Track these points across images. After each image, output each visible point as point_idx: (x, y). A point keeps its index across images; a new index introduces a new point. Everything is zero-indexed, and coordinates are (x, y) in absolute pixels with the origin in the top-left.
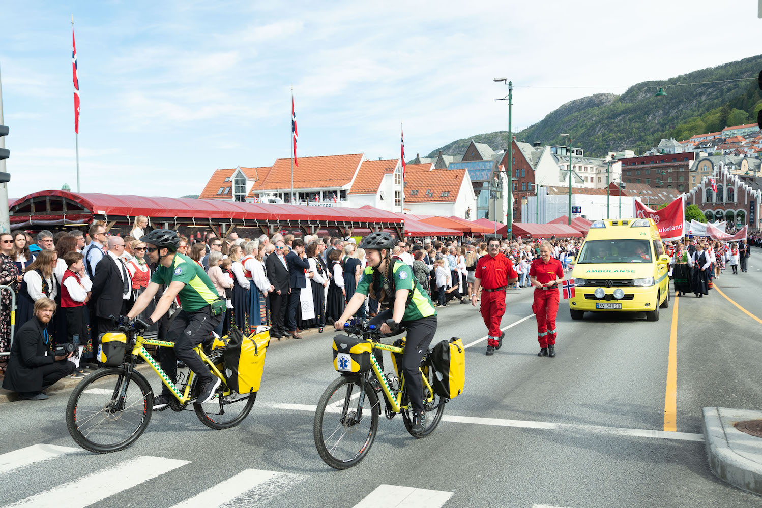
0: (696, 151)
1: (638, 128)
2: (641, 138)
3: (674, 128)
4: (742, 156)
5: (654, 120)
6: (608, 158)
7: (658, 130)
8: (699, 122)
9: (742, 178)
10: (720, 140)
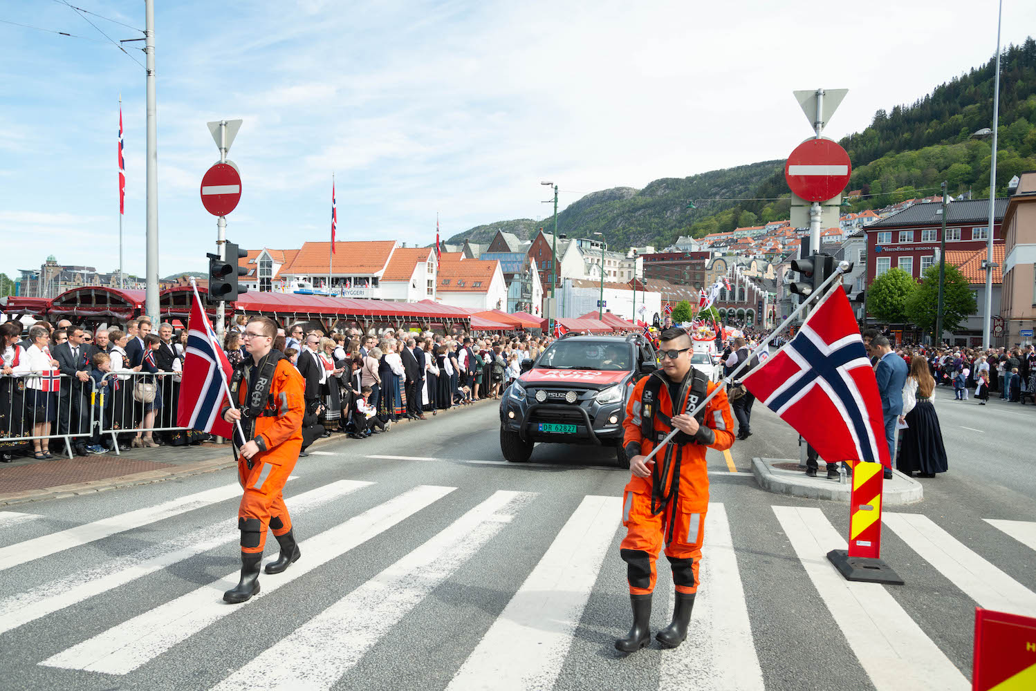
0: (710, 250)
1: (657, 224)
2: (659, 233)
3: (690, 225)
4: (751, 257)
5: (672, 216)
6: (631, 254)
7: (675, 226)
8: (713, 221)
9: (753, 279)
10: (732, 240)
